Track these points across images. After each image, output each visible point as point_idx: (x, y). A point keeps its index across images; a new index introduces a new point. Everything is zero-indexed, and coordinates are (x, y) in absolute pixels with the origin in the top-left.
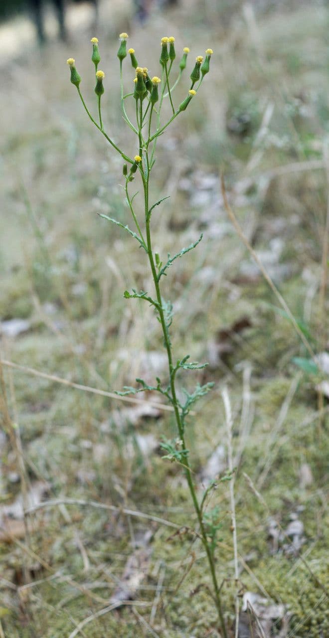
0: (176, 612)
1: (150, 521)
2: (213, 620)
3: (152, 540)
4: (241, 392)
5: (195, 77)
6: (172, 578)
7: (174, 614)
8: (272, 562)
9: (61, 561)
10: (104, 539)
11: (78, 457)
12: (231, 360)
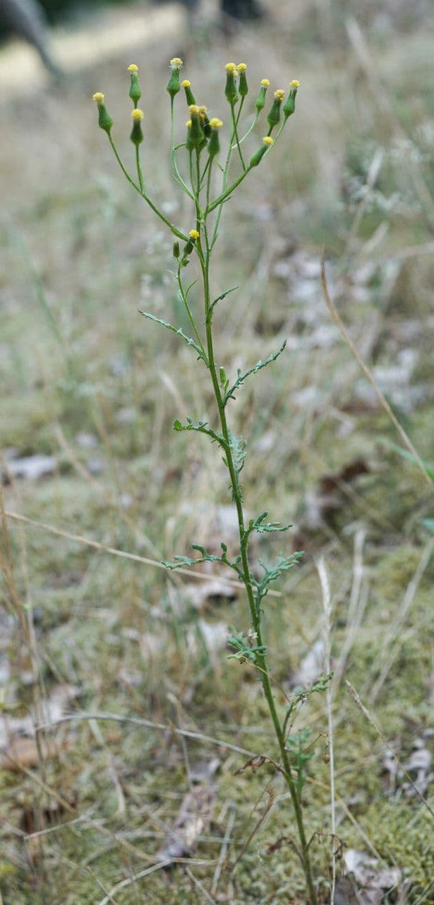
0: (250, 876)
1: (216, 747)
2: (301, 888)
3: (218, 771)
4: (351, 566)
5: (274, 119)
6: (245, 827)
7: (245, 878)
8: (387, 807)
9: (90, 799)
10: (152, 770)
11: (119, 652)
12: (339, 520)
